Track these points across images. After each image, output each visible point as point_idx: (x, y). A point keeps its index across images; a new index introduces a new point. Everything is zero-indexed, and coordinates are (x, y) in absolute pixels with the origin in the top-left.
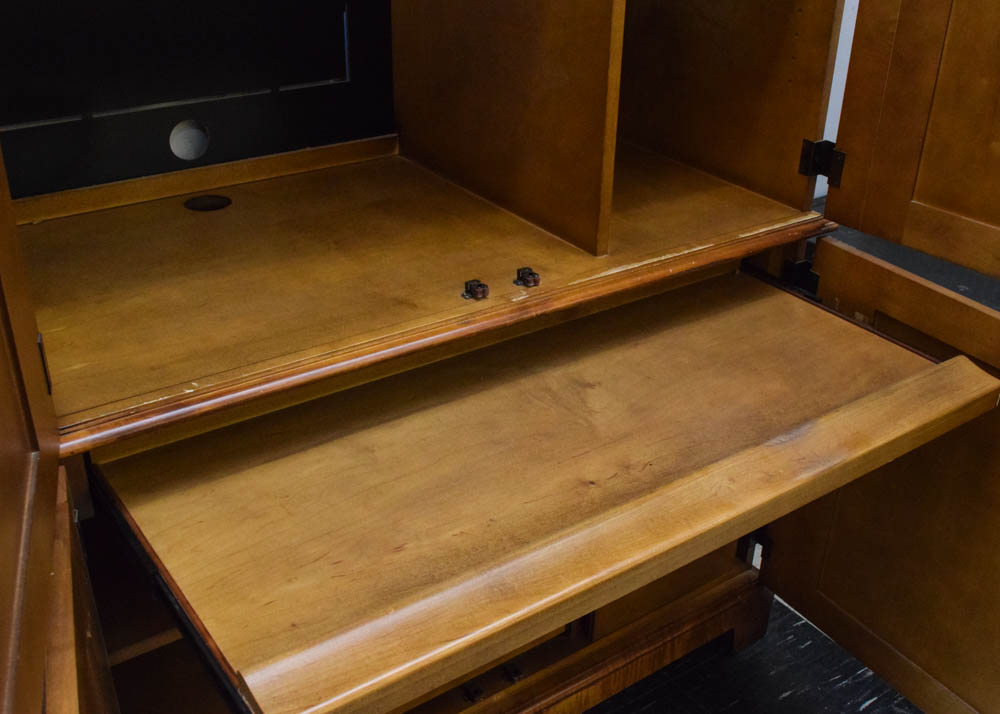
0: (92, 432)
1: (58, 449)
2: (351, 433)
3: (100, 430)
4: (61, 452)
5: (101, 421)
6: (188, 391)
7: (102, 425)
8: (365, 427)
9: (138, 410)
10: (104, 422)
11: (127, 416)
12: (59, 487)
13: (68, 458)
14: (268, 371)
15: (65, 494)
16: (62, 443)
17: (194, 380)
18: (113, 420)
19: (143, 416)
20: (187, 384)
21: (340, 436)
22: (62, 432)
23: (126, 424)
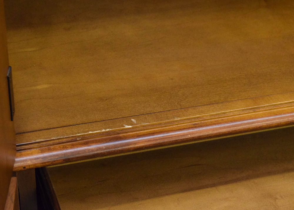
0: (42, 152)
1: (14, 162)
2: (258, 176)
3: (50, 150)
4: (16, 165)
5: (51, 142)
6: (127, 127)
7: (52, 147)
8: (270, 173)
9: (83, 138)
10: (54, 145)
11: (74, 142)
12: (9, 197)
13: (21, 171)
14: (198, 118)
15: (13, 205)
16: (17, 157)
17: (133, 117)
18: (62, 144)
19: (87, 144)
20: (127, 119)
21: (248, 178)
22: (19, 148)
23: (71, 148)
